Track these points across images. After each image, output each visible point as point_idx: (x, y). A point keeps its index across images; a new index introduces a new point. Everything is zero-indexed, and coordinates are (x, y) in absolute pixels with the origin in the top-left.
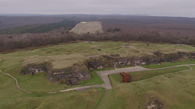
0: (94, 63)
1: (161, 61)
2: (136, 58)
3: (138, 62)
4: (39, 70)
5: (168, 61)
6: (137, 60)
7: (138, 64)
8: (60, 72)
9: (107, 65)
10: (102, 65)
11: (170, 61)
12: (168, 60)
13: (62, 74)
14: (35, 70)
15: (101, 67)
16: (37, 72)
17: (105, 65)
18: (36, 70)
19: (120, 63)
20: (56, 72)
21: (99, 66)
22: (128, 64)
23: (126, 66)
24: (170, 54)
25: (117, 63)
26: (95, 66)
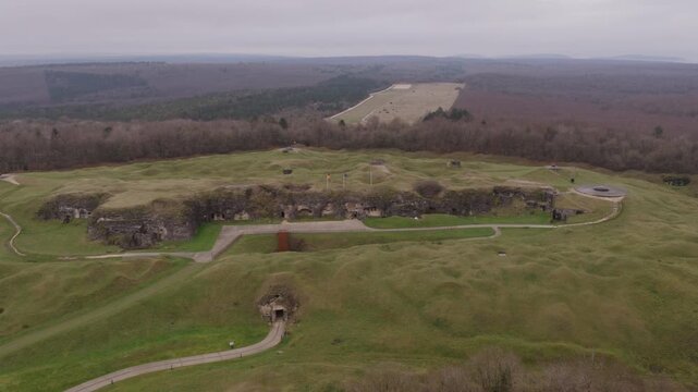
0: (224, 204)
1: (431, 210)
2: (352, 198)
3: (358, 208)
4: (82, 213)
5: (454, 212)
6: (354, 202)
7: (355, 216)
8: (113, 216)
9: (263, 211)
10: (247, 211)
11: (463, 212)
12: (454, 210)
13: (118, 223)
14: (72, 212)
15: (245, 216)
16: (77, 216)
17: (257, 211)
18: (76, 211)
19: (300, 208)
20: (104, 217)
21: (239, 211)
22: (325, 212)
23: (319, 216)
24: (463, 191)
25: (290, 206)
26: (228, 211)
